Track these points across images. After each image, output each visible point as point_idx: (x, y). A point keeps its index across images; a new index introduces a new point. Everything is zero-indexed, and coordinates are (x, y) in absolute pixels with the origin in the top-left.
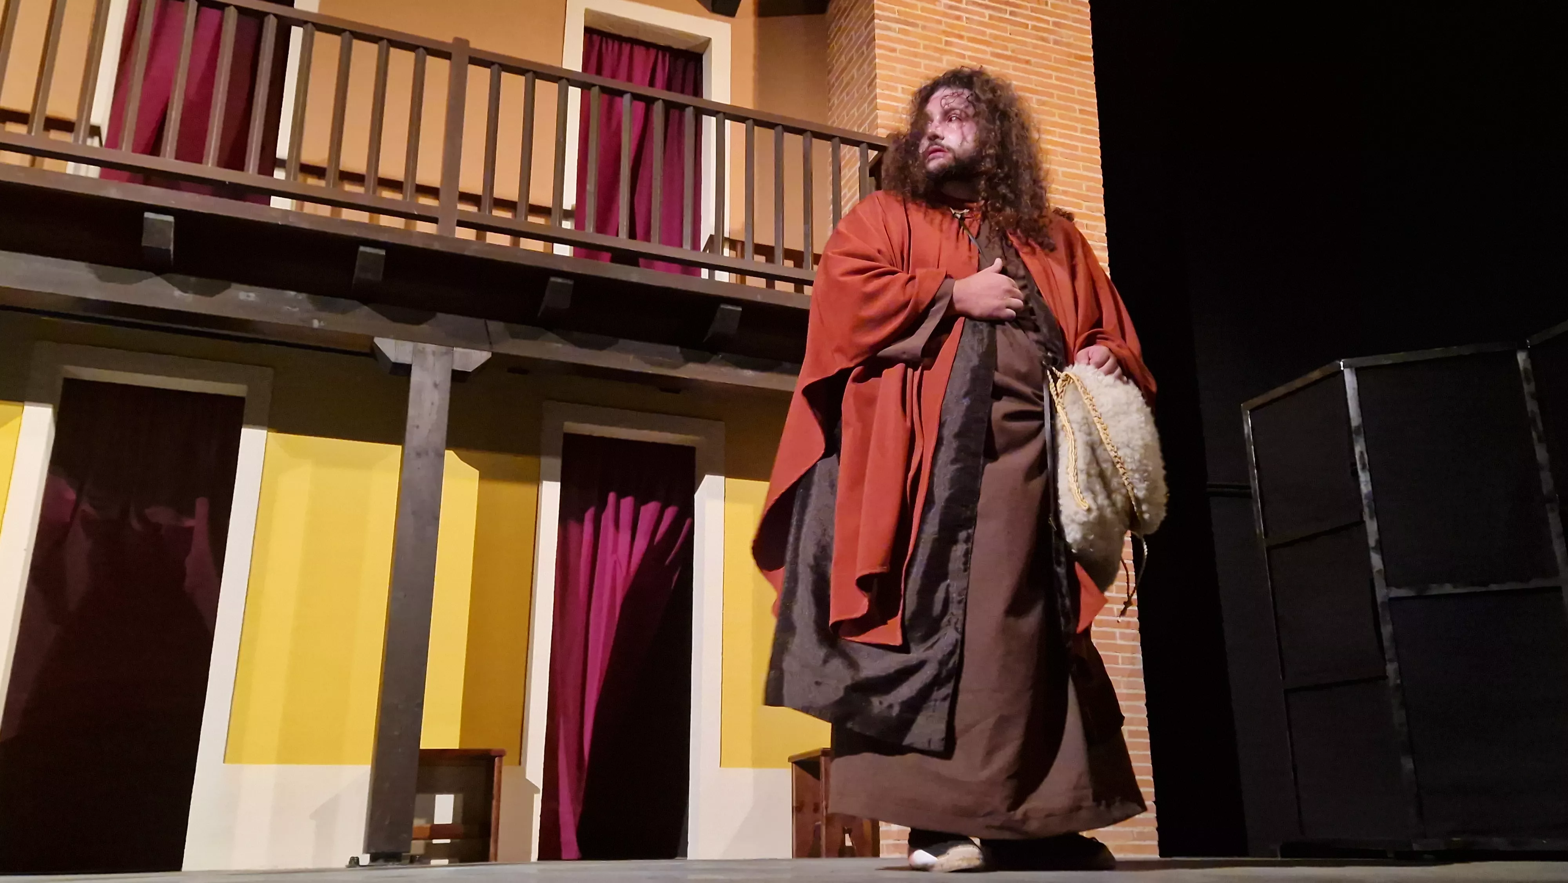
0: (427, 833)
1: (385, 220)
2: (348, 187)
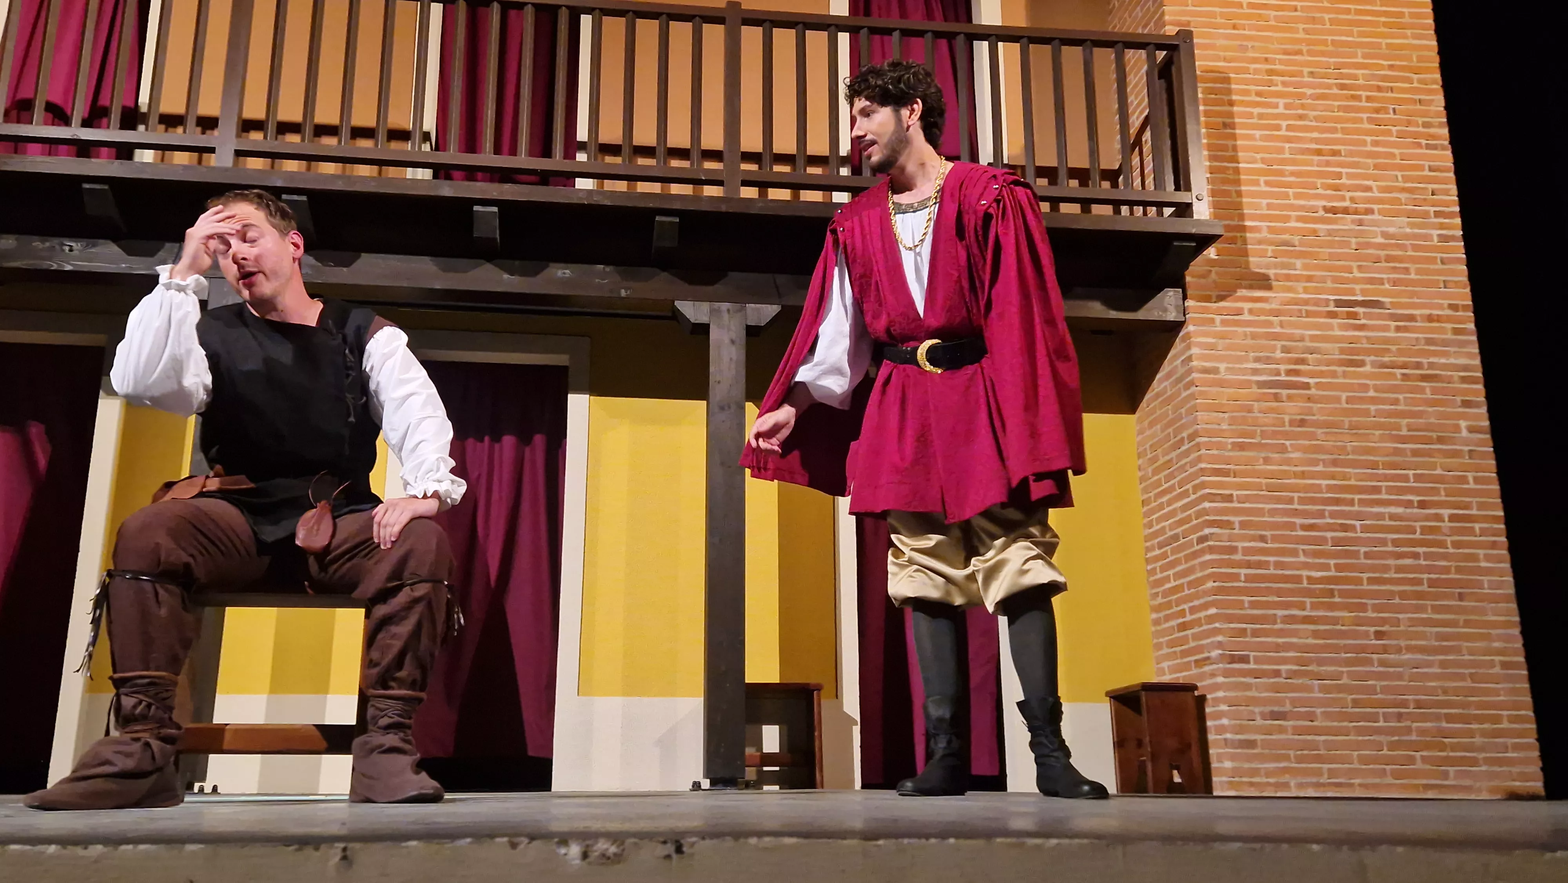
0: (758, 761)
1: (676, 189)
2: (641, 161)
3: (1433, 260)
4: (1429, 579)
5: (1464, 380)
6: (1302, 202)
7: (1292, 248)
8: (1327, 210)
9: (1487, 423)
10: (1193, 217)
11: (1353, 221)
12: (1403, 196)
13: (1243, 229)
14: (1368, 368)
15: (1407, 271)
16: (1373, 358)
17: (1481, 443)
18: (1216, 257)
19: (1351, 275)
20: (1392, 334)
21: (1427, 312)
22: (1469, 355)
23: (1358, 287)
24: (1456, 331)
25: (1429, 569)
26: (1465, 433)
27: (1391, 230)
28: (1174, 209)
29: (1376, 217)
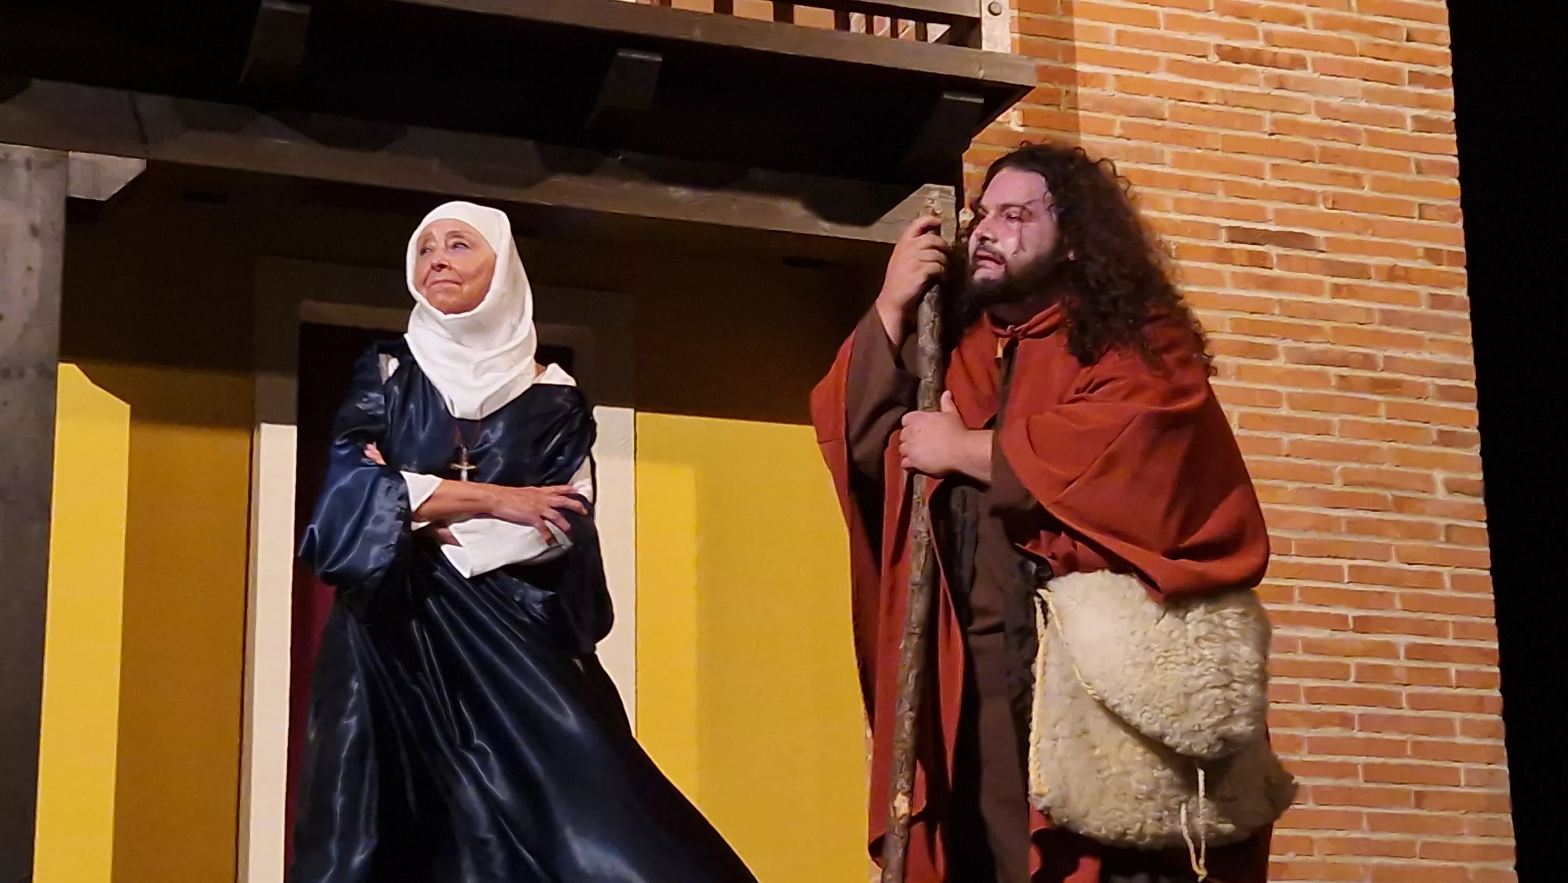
3: (1401, 165)
4: (1367, 767)
5: (1445, 393)
6: (1181, 35)
7: (1159, 123)
8: (1224, 53)
9: (1478, 476)
10: (980, 47)
11: (1268, 79)
12: (1357, 38)
13: (1072, 77)
14: (1281, 363)
15: (1356, 181)
16: (1289, 343)
17: (1467, 513)
18: (1021, 129)
19: (1259, 183)
20: (1325, 300)
21: (1388, 261)
22: (1455, 348)
23: (1270, 206)
24: (1437, 301)
25: (1369, 747)
26: (1441, 493)
27: (1335, 101)
28: (946, 27)
29: (1308, 73)
